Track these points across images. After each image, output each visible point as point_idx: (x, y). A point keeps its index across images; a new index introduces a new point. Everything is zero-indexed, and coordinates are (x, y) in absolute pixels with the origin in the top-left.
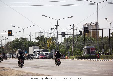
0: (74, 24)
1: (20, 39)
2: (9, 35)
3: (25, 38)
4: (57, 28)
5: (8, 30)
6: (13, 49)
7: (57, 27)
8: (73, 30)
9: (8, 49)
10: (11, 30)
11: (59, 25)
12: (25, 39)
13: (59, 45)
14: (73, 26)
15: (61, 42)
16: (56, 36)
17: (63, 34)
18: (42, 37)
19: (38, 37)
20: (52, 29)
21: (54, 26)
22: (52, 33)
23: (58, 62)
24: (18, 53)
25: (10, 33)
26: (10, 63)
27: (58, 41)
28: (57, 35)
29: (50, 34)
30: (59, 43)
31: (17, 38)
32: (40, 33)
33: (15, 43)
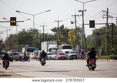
0: (108, 9)
1: (28, 30)
2: (12, 24)
4: (83, 15)
5: (11, 18)
6: (18, 45)
7: (83, 13)
8: (107, 18)
9: (11, 45)
10: (15, 18)
11: (86, 11)
12: (36, 31)
13: (86, 39)
14: (107, 11)
15: (89, 36)
16: (81, 27)
17: (92, 24)
18: (60, 27)
19: (55, 28)
20: (75, 16)
21: (79, 11)
22: (76, 22)
23: (43, 62)
24: (25, 50)
25: (13, 21)
26: (14, 66)
27: (84, 34)
28: (83, 24)
29: (72, 23)
30: (86, 37)
31: (24, 30)
32: (58, 21)
33: (21, 37)
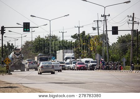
0: (134, 14)
1: (46, 37)
3: (55, 36)
4: (105, 20)
7: (106, 18)
8: (133, 23)
11: (109, 15)
12: (54, 38)
17: (115, 30)
18: (81, 34)
19: (76, 34)
20: (98, 21)
21: (102, 16)
22: (98, 27)
29: (94, 29)
32: (79, 27)
33: (38, 44)
